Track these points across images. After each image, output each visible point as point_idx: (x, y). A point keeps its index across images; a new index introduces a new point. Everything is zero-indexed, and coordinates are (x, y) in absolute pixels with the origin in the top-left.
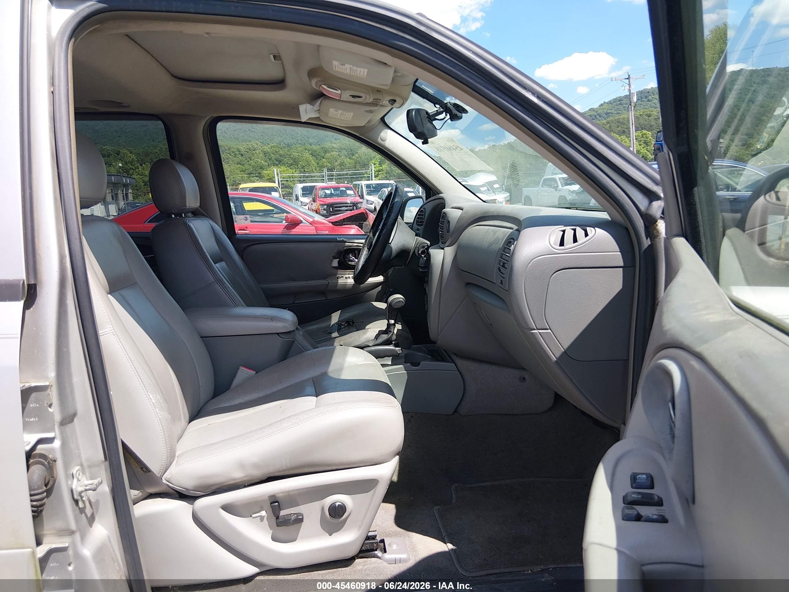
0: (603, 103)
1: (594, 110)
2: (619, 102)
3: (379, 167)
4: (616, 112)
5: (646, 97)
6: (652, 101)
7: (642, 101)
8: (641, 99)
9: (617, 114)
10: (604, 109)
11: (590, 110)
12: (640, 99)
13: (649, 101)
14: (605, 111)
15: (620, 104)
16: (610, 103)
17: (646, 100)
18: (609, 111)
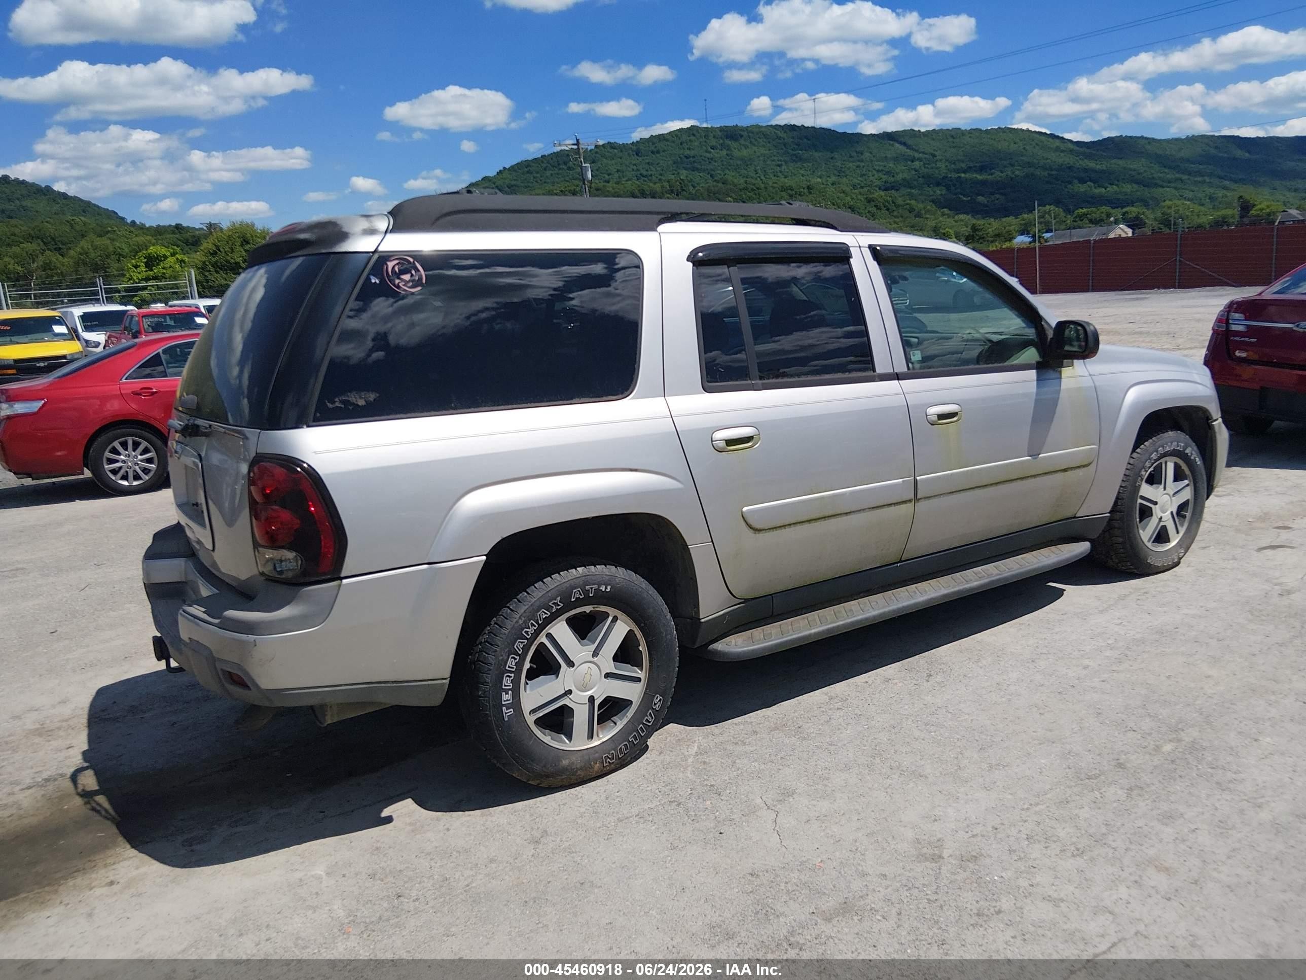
0: (502, 169)
1: (490, 181)
2: (526, 170)
3: (146, 271)
4: (522, 185)
5: (565, 163)
6: (574, 169)
7: (560, 169)
8: (559, 164)
9: (526, 187)
10: (505, 179)
11: (484, 179)
12: (556, 165)
13: (569, 169)
14: (507, 181)
15: (528, 172)
16: (512, 169)
17: (565, 167)
18: (513, 183)
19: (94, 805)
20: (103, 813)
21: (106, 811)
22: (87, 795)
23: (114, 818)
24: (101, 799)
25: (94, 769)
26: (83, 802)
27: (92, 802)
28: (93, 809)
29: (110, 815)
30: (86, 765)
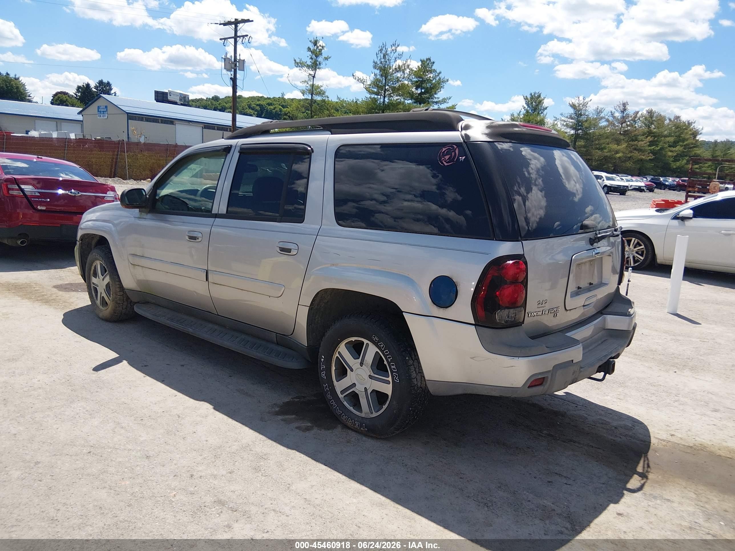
19: (646, 469)
20: (646, 462)
21: (644, 461)
22: (644, 476)
23: (645, 457)
24: (640, 469)
25: (625, 486)
26: (650, 473)
27: (645, 471)
28: (648, 466)
29: (644, 459)
30: (625, 492)
